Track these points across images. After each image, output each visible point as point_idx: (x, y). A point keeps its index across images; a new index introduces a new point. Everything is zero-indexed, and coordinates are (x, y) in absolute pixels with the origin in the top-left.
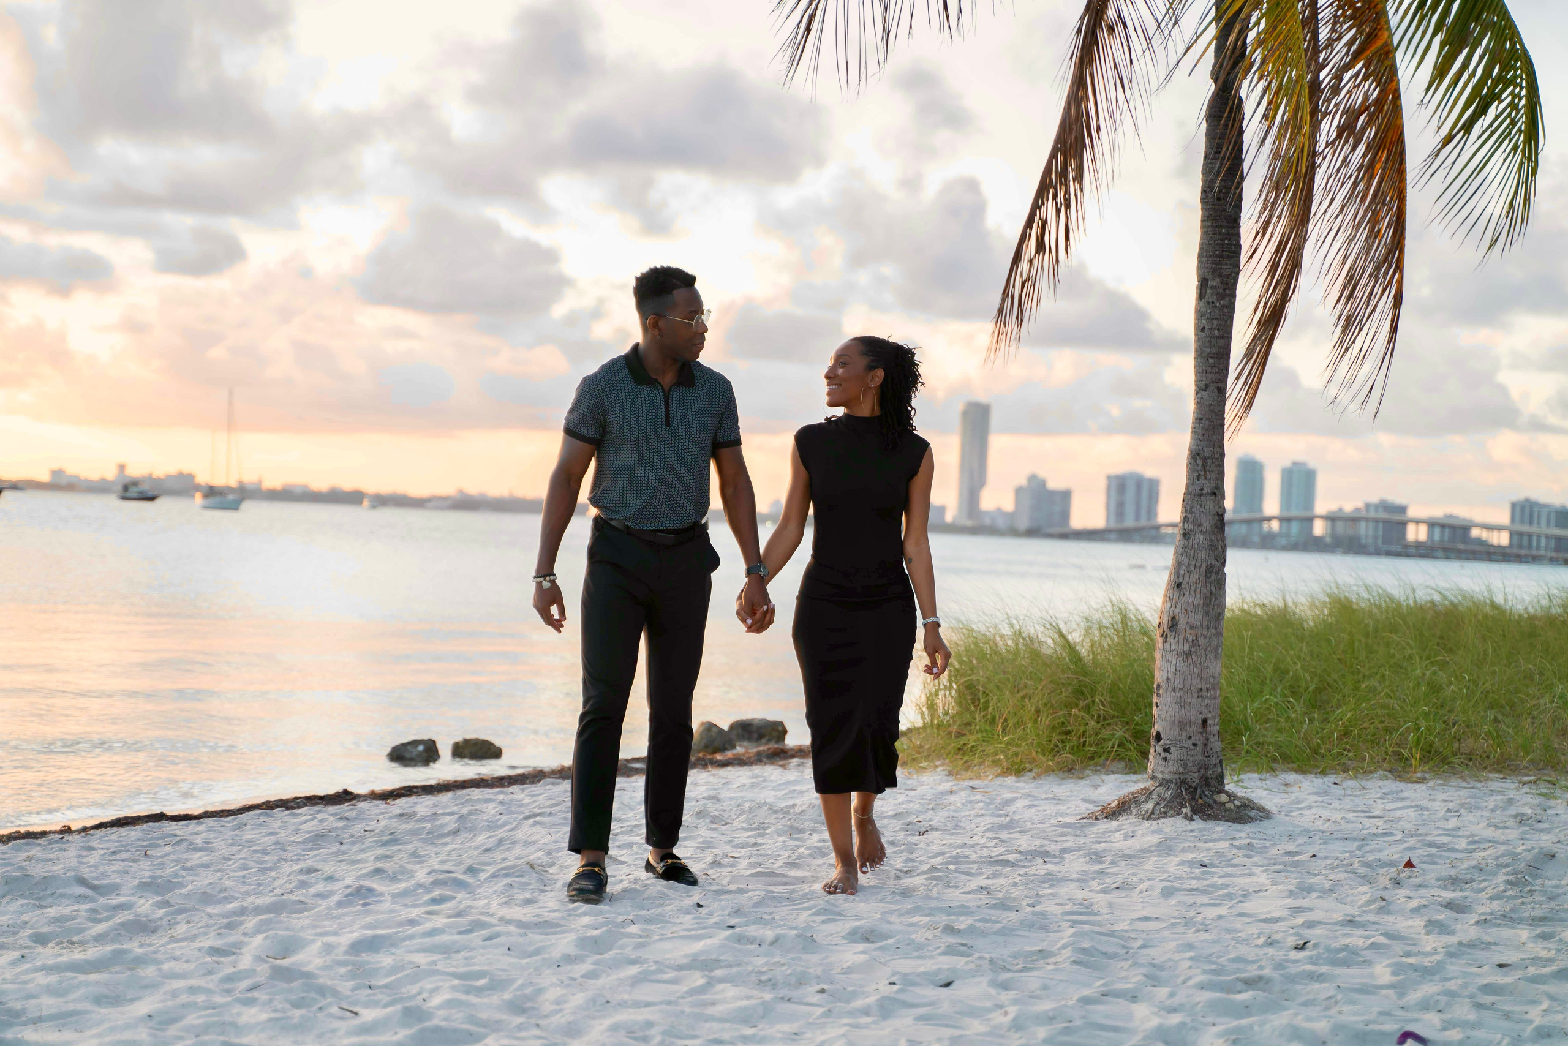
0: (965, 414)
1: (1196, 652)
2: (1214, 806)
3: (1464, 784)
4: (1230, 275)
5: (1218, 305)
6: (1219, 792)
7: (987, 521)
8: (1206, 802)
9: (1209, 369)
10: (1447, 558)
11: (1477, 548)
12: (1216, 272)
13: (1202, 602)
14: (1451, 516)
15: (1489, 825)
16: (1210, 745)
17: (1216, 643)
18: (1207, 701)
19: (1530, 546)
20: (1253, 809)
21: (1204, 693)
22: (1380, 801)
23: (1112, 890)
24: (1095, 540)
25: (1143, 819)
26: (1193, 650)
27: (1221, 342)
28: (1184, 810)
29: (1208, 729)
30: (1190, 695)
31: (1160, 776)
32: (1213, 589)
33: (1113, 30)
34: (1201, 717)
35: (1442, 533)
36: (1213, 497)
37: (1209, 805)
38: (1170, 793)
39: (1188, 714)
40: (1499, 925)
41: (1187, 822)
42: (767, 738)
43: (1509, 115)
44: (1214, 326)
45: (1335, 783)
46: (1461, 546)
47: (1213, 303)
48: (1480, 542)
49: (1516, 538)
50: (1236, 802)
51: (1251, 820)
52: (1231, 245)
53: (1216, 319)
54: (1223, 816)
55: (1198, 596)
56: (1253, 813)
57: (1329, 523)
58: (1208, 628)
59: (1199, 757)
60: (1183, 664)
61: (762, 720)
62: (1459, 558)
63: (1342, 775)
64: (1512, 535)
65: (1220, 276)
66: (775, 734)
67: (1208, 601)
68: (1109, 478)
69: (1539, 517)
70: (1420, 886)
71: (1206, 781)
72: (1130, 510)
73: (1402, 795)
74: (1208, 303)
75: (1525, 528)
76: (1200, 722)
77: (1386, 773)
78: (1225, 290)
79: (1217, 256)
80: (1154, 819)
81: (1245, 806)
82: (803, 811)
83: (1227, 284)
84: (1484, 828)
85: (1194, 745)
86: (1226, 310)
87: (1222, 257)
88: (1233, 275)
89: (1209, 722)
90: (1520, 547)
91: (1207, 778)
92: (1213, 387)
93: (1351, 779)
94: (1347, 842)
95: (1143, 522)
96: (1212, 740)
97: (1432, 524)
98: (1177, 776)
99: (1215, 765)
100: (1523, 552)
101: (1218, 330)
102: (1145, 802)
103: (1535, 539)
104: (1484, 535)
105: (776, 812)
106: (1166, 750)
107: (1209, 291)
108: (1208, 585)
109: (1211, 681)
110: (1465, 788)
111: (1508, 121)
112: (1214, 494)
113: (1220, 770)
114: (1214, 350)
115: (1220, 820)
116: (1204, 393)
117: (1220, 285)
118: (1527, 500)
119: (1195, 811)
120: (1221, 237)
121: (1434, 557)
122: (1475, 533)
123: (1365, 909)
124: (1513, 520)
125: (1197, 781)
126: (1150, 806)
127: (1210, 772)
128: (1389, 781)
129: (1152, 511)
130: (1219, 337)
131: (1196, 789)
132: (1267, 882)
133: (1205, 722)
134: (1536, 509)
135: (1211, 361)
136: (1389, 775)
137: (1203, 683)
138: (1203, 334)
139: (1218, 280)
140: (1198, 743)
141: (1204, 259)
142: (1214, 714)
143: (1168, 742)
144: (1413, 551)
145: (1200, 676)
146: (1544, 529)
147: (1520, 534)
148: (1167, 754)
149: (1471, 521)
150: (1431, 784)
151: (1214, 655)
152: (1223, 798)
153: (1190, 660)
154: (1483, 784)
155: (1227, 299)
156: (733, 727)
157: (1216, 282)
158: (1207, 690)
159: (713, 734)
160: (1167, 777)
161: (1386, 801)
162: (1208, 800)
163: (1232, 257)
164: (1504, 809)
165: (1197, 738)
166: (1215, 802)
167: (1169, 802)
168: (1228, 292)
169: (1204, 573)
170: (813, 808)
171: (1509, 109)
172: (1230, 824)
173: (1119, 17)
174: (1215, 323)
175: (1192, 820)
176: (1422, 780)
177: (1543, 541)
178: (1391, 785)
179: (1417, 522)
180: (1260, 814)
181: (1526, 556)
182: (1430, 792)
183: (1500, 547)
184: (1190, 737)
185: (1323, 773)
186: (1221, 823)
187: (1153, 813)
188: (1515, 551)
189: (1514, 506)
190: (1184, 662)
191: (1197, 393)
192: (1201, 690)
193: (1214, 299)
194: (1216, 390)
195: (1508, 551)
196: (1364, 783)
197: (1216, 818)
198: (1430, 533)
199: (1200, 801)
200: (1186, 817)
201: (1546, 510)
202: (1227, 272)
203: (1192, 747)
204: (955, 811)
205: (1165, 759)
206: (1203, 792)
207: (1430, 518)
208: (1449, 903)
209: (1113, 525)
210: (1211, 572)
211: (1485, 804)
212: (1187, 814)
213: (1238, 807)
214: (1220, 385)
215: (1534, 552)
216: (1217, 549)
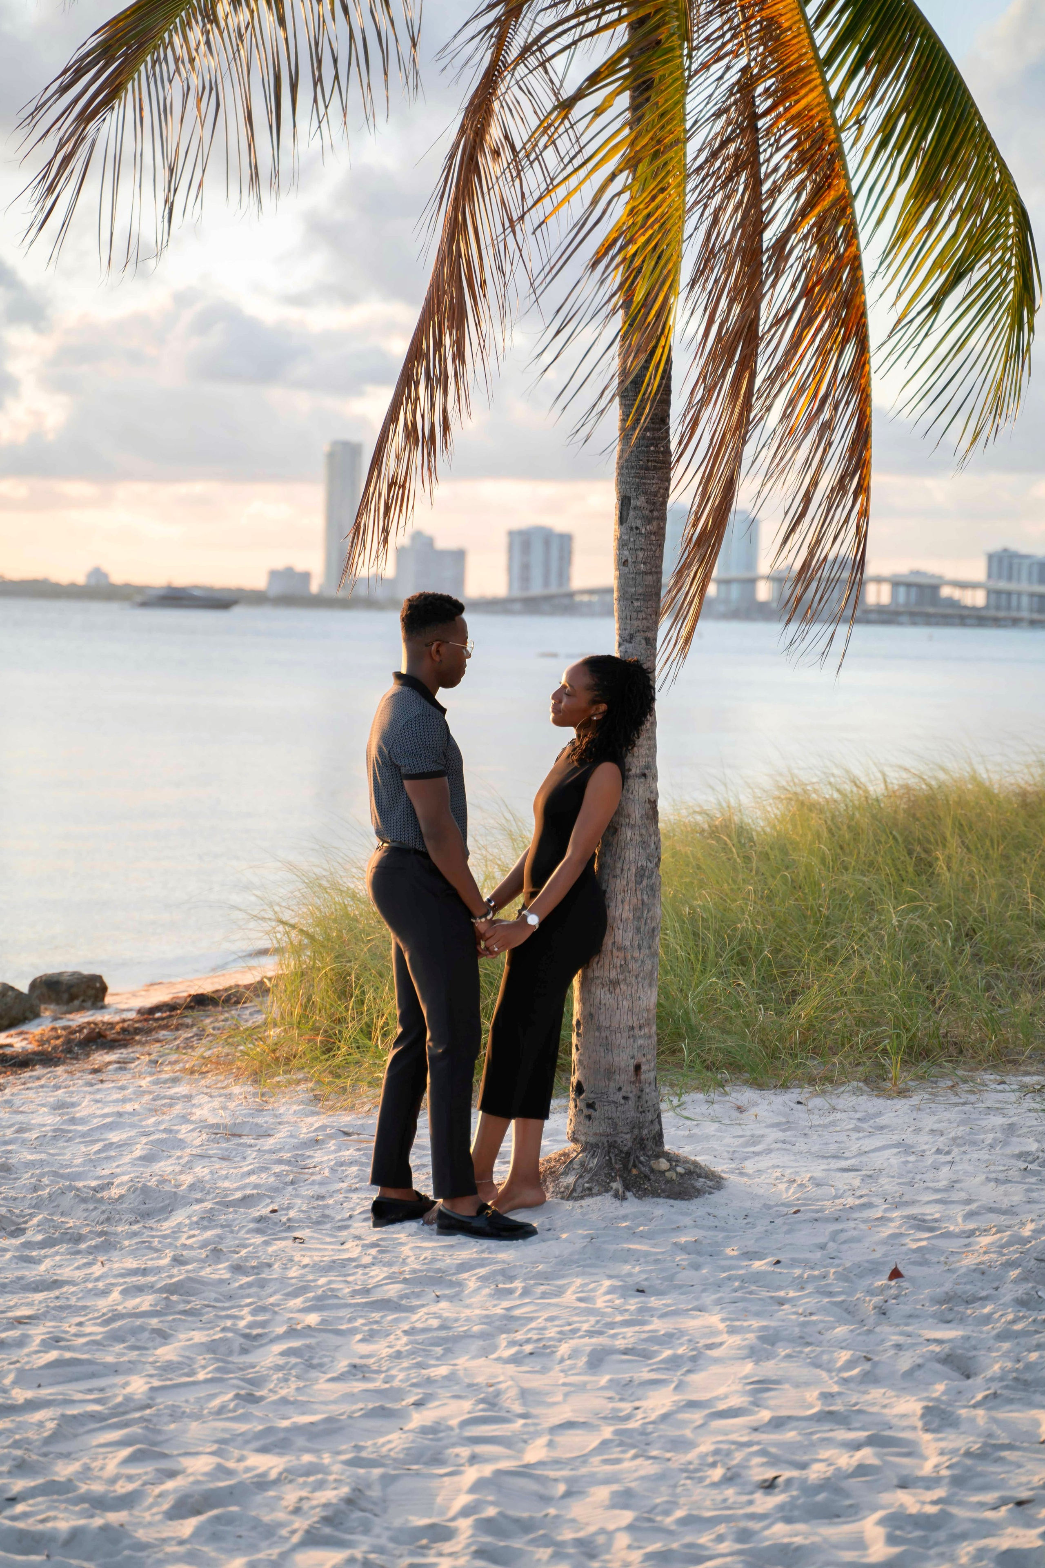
0: (331, 456)
1: (625, 980)
2: (652, 1177)
3: (955, 1099)
4: (658, 492)
5: (643, 531)
6: (658, 1157)
7: (362, 591)
8: (641, 1172)
9: (634, 615)
10: (914, 624)
11: (949, 611)
12: (641, 489)
13: (631, 916)
14: (917, 573)
15: (988, 1180)
16: (645, 1097)
17: (650, 967)
18: (640, 1042)
19: (1009, 608)
20: (699, 1176)
21: (637, 1032)
22: (854, 1135)
23: (525, 1356)
24: (495, 612)
25: (562, 1198)
26: (621, 977)
27: (649, 579)
28: (614, 1185)
29: (643, 1077)
30: (618, 1035)
31: (583, 1138)
32: (645, 897)
33: (499, 155)
34: (632, 1063)
35: (908, 594)
36: (642, 780)
37: (646, 1176)
38: (595, 1161)
39: (616, 1059)
40: (1010, 1401)
41: (617, 1203)
42: (81, 999)
43: (999, 273)
44: (639, 559)
45: (799, 1103)
46: (931, 610)
47: (637, 528)
48: (951, 603)
49: (993, 596)
50: (680, 1170)
51: (698, 1193)
52: (658, 452)
53: (642, 549)
54: (663, 1191)
55: (627, 907)
56: (700, 1183)
57: (776, 585)
58: (640, 949)
59: (632, 1114)
60: (609, 996)
61: (74, 973)
62: (928, 624)
63: (808, 1089)
64: (990, 592)
65: (645, 493)
66: (91, 992)
67: (639, 914)
68: (511, 534)
69: (1019, 570)
70: (910, 1316)
71: (641, 1142)
72: (537, 573)
73: (881, 1121)
74: (631, 529)
75: (1003, 585)
76: (632, 1068)
77: (861, 1084)
78: (651, 511)
79: (641, 468)
80: (576, 1199)
81: (689, 1173)
82: (121, 1197)
83: (654, 503)
84: (982, 1184)
85: (625, 1098)
86: (653, 538)
87: (647, 469)
88: (662, 491)
89: (644, 1068)
90: (998, 608)
91: (642, 1139)
92: (639, 638)
93: (817, 1096)
94: (817, 1224)
95: (553, 589)
96: (647, 1090)
97: (896, 583)
98: (604, 1139)
99: (652, 1122)
100: (1002, 614)
101: (645, 563)
102: (565, 1173)
103: (1014, 598)
104: (956, 594)
105: (84, 1200)
106: (591, 1106)
107: (631, 513)
108: (639, 893)
109: (645, 1015)
110: (956, 1105)
111: (999, 280)
112: (644, 775)
113: (657, 1127)
114: (640, 590)
115: (659, 1196)
116: (628, 645)
117: (646, 505)
118: (1005, 550)
119: (627, 1188)
120: (645, 442)
121: (900, 624)
122: (946, 592)
123: (846, 1375)
124: (989, 576)
125: (630, 1144)
126: (570, 1179)
127: (645, 1132)
128: (865, 1097)
129: (564, 574)
130: (645, 573)
131: (628, 1154)
132: (722, 1326)
133: (638, 1068)
134: (1016, 561)
135: (637, 604)
136: (865, 1088)
137: (635, 1018)
138: (626, 570)
139: (643, 499)
140: (630, 1095)
141: (625, 471)
142: (649, 1057)
143: (592, 1095)
144: (873, 616)
145: (631, 1010)
146: (1025, 586)
147: (998, 592)
148: (591, 1111)
149: (940, 578)
150: (915, 1100)
151: (647, 981)
152: (663, 1164)
153: (618, 990)
154: (977, 1096)
155: (655, 523)
156: (33, 985)
157: (639, 501)
158: (641, 1028)
159: (8, 999)
160: (592, 1140)
161: (861, 1135)
162: (643, 1169)
163: (661, 468)
164: (1005, 1143)
165: (629, 1089)
166: (652, 1170)
167: (595, 1174)
168: (655, 514)
169: (633, 878)
170: (134, 1192)
171: (999, 267)
172: (672, 1202)
173: (506, 137)
174: (641, 554)
175: (624, 1198)
176: (903, 1093)
177: (1025, 600)
178: (868, 1103)
179: (879, 580)
180: (709, 1183)
181: (1004, 619)
182: (915, 1114)
183: (974, 608)
184: (620, 1089)
185: (785, 1086)
186: (661, 1200)
187: (574, 1190)
188: (992, 613)
189: (991, 557)
190: (611, 993)
191: (620, 645)
192: (632, 1028)
193: (639, 523)
194: (643, 642)
195: (984, 613)
196: (834, 1101)
197: (655, 1194)
198: (894, 595)
199: (634, 1172)
200: (616, 1196)
201: (1026, 562)
202: (654, 488)
203: (622, 1101)
204: (321, 1184)
205: (589, 1117)
206: (638, 1157)
207: (895, 576)
208: (949, 1356)
209: (517, 593)
210: (643, 876)
211: (982, 1137)
212: (617, 1191)
213: (681, 1175)
214: (649, 634)
215: (1014, 614)
216: (649, 846)
